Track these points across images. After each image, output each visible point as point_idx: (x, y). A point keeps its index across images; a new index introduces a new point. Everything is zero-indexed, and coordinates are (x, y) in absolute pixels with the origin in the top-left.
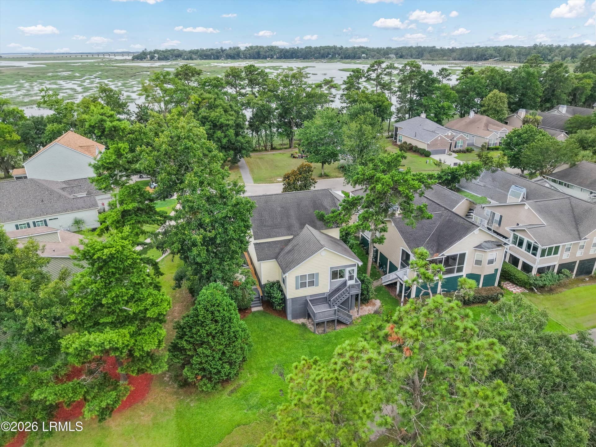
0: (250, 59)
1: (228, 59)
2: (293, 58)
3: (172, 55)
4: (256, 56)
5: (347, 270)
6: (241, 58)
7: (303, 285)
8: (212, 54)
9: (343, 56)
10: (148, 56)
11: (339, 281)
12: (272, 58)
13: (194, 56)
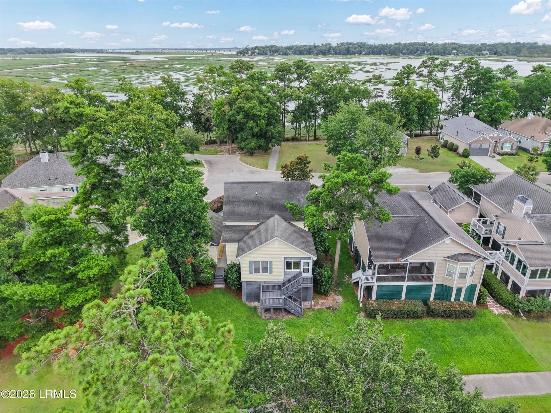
0: (339, 54)
1: (319, 54)
2: (381, 54)
3: (270, 50)
4: (346, 52)
5: (302, 263)
6: (331, 54)
7: (257, 270)
8: (305, 50)
9: (432, 52)
10: (250, 52)
11: (293, 272)
12: (360, 53)
13: (289, 52)
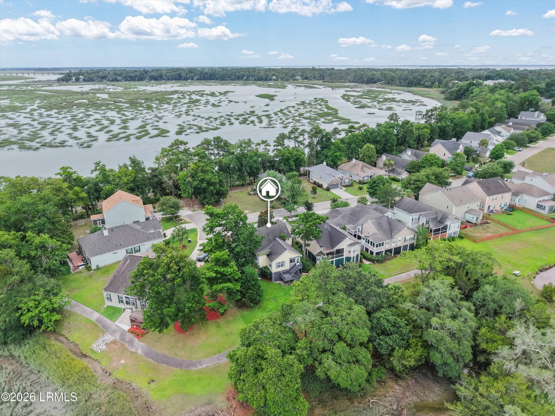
0: (172, 80)
1: (152, 80)
2: (212, 79)
3: (97, 76)
4: (178, 78)
5: (296, 259)
6: (164, 79)
7: (279, 266)
8: (136, 76)
9: (257, 78)
10: (74, 78)
11: (293, 264)
12: (192, 79)
13: (118, 77)
